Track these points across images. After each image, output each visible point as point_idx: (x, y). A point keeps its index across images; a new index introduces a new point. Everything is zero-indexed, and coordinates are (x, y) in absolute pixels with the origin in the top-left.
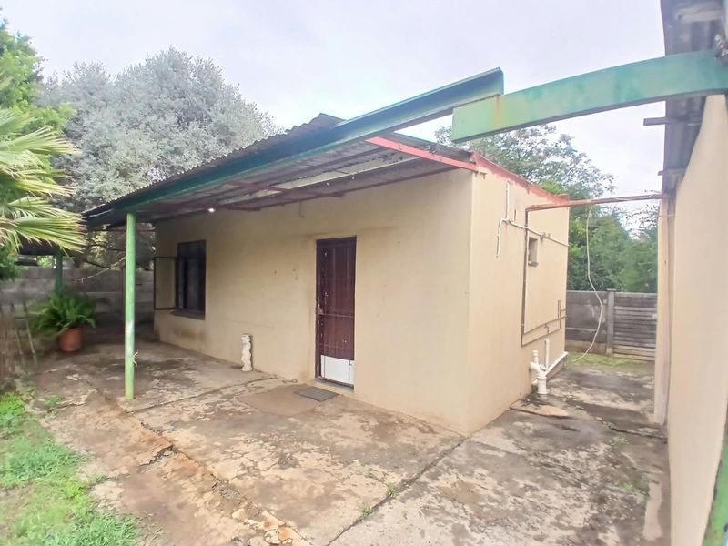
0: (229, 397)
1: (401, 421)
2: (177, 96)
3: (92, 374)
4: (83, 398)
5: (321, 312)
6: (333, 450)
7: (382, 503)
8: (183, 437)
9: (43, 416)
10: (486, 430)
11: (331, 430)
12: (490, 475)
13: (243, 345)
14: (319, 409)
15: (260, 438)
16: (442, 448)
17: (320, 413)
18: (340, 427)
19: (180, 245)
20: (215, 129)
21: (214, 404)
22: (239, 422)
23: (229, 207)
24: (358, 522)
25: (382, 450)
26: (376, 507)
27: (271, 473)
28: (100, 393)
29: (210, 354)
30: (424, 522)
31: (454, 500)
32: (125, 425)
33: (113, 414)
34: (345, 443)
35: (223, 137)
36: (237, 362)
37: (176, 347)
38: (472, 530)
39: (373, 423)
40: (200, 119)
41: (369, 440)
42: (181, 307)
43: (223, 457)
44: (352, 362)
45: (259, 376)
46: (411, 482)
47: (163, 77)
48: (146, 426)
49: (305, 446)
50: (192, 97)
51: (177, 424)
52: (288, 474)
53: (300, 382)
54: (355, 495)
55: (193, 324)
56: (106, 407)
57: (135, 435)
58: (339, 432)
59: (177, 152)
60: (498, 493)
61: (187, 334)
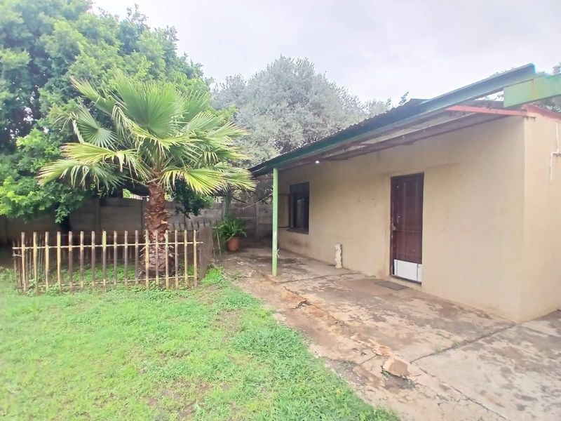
0: (332, 281)
1: (461, 309)
2: (287, 88)
3: (250, 262)
4: (250, 274)
5: (394, 228)
6: (409, 317)
7: (449, 349)
8: (311, 298)
9: (233, 281)
10: (534, 322)
11: (407, 307)
12: (533, 346)
13: (336, 250)
14: (395, 294)
15: (357, 305)
16: (496, 328)
17: (396, 297)
18: (413, 306)
19: (291, 186)
20: (311, 106)
21: (324, 284)
22: (341, 295)
23: (330, 159)
24: (432, 354)
25: (447, 322)
26: (445, 350)
27: (370, 323)
28: (258, 272)
29: (312, 257)
30: (481, 363)
31: (503, 355)
32: (277, 288)
33: (268, 282)
34: (418, 315)
35: (315, 111)
36: (331, 262)
37: (290, 252)
38: (516, 371)
39: (438, 307)
40: (301, 101)
41: (437, 316)
42: (292, 226)
43: (337, 310)
44: (419, 265)
45: (348, 272)
46: (471, 342)
47: (279, 77)
48: (289, 290)
49: (389, 312)
50: (296, 87)
51: (306, 291)
52: (380, 324)
53: (378, 277)
54: (429, 342)
55: (301, 237)
56: (264, 279)
57: (284, 294)
58: (413, 308)
59: (288, 126)
60: (539, 356)
61: (296, 243)
